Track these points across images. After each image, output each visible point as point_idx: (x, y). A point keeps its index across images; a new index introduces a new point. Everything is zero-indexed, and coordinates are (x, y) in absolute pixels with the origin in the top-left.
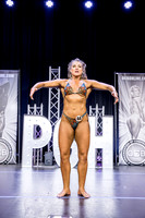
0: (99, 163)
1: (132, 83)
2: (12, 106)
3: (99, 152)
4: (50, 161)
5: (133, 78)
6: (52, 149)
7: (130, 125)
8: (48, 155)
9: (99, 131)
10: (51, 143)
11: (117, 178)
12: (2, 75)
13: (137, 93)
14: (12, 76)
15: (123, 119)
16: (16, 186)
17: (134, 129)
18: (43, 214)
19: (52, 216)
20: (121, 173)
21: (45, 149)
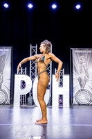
0: (61, 104)
1: (81, 54)
2: (8, 69)
3: (61, 97)
4: (31, 102)
5: (81, 51)
6: (32, 95)
7: (80, 80)
8: (29, 99)
9: (61, 84)
10: (31, 92)
11: (72, 113)
12: (2, 50)
13: (84, 60)
14: (8, 50)
15: (75, 77)
16: (10, 118)
17: (82, 83)
18: (27, 135)
19: (32, 137)
20: (74, 110)
21: (28, 95)
